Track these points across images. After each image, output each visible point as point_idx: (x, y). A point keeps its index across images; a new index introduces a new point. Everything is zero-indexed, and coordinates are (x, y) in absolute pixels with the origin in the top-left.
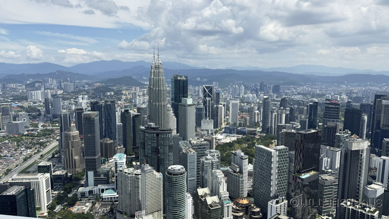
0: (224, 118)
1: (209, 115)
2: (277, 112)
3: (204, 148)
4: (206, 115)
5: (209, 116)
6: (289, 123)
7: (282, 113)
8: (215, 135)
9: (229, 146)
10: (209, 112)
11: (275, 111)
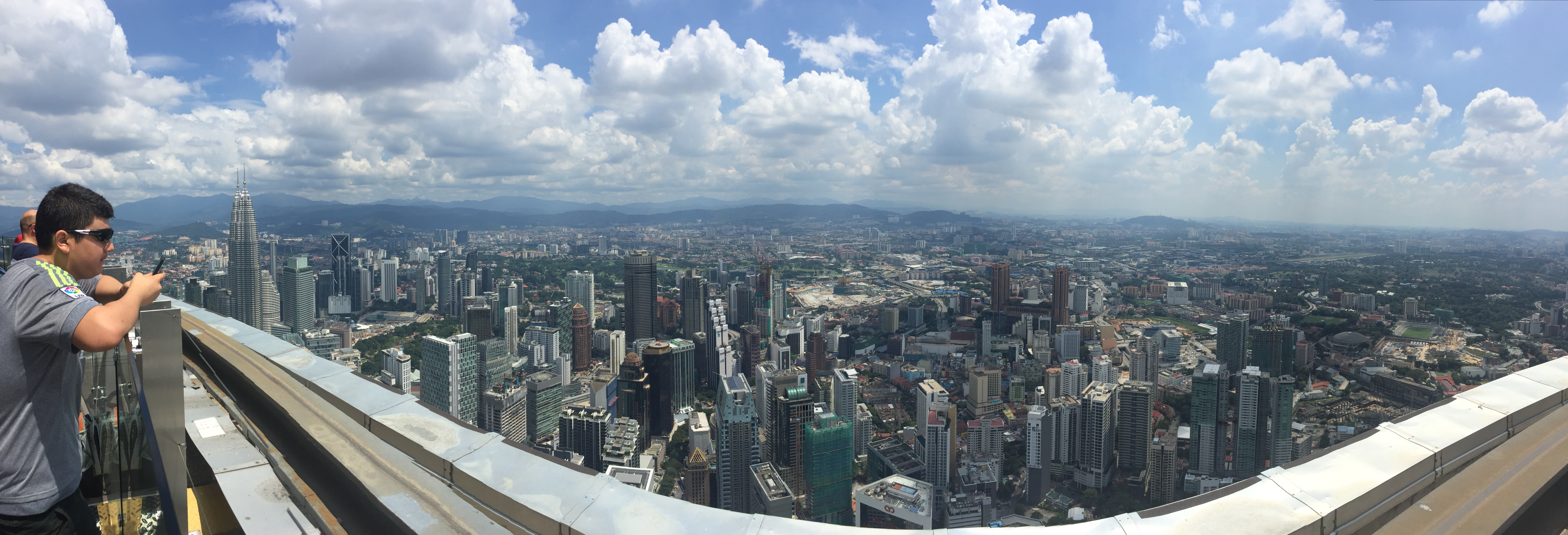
0: (372, 291)
1: (343, 286)
2: (462, 276)
3: (330, 346)
4: (337, 286)
5: (342, 290)
6: (483, 295)
7: (470, 277)
8: (356, 322)
9: (380, 342)
10: (343, 282)
11: (458, 275)
